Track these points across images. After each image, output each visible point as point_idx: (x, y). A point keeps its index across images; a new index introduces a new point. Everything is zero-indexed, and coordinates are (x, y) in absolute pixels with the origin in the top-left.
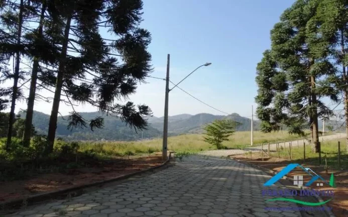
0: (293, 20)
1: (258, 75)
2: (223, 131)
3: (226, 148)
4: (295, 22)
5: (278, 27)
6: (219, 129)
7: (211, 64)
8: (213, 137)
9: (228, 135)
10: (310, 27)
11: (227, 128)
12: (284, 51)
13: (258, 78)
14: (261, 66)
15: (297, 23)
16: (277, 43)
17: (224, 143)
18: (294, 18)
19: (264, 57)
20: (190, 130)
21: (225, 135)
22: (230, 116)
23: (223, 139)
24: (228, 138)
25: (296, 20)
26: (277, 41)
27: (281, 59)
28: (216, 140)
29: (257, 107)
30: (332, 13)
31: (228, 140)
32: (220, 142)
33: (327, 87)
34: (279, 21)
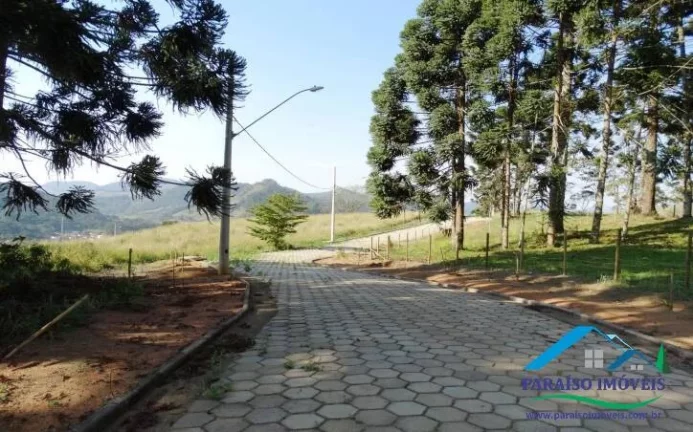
0: (441, 19)
1: (376, 114)
2: (289, 215)
3: (291, 248)
4: (445, 23)
5: (414, 27)
6: (281, 213)
7: (322, 88)
8: (267, 228)
9: (295, 224)
10: (471, 35)
11: (297, 210)
12: (428, 75)
13: (375, 119)
14: (381, 98)
15: (448, 26)
16: (416, 59)
17: (288, 238)
18: (445, 15)
19: (384, 80)
20: (175, 212)
21: (290, 222)
22: (258, 184)
23: (287, 231)
24: (296, 228)
25: (446, 19)
26: (415, 54)
27: (423, 89)
28: (272, 232)
29: (369, 173)
30: (512, 19)
31: (295, 232)
32: (282, 235)
33: (494, 145)
34: (414, 16)
